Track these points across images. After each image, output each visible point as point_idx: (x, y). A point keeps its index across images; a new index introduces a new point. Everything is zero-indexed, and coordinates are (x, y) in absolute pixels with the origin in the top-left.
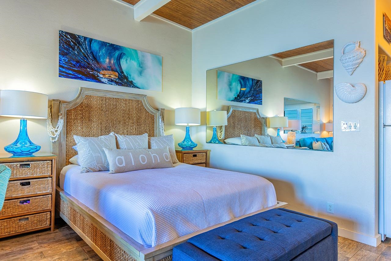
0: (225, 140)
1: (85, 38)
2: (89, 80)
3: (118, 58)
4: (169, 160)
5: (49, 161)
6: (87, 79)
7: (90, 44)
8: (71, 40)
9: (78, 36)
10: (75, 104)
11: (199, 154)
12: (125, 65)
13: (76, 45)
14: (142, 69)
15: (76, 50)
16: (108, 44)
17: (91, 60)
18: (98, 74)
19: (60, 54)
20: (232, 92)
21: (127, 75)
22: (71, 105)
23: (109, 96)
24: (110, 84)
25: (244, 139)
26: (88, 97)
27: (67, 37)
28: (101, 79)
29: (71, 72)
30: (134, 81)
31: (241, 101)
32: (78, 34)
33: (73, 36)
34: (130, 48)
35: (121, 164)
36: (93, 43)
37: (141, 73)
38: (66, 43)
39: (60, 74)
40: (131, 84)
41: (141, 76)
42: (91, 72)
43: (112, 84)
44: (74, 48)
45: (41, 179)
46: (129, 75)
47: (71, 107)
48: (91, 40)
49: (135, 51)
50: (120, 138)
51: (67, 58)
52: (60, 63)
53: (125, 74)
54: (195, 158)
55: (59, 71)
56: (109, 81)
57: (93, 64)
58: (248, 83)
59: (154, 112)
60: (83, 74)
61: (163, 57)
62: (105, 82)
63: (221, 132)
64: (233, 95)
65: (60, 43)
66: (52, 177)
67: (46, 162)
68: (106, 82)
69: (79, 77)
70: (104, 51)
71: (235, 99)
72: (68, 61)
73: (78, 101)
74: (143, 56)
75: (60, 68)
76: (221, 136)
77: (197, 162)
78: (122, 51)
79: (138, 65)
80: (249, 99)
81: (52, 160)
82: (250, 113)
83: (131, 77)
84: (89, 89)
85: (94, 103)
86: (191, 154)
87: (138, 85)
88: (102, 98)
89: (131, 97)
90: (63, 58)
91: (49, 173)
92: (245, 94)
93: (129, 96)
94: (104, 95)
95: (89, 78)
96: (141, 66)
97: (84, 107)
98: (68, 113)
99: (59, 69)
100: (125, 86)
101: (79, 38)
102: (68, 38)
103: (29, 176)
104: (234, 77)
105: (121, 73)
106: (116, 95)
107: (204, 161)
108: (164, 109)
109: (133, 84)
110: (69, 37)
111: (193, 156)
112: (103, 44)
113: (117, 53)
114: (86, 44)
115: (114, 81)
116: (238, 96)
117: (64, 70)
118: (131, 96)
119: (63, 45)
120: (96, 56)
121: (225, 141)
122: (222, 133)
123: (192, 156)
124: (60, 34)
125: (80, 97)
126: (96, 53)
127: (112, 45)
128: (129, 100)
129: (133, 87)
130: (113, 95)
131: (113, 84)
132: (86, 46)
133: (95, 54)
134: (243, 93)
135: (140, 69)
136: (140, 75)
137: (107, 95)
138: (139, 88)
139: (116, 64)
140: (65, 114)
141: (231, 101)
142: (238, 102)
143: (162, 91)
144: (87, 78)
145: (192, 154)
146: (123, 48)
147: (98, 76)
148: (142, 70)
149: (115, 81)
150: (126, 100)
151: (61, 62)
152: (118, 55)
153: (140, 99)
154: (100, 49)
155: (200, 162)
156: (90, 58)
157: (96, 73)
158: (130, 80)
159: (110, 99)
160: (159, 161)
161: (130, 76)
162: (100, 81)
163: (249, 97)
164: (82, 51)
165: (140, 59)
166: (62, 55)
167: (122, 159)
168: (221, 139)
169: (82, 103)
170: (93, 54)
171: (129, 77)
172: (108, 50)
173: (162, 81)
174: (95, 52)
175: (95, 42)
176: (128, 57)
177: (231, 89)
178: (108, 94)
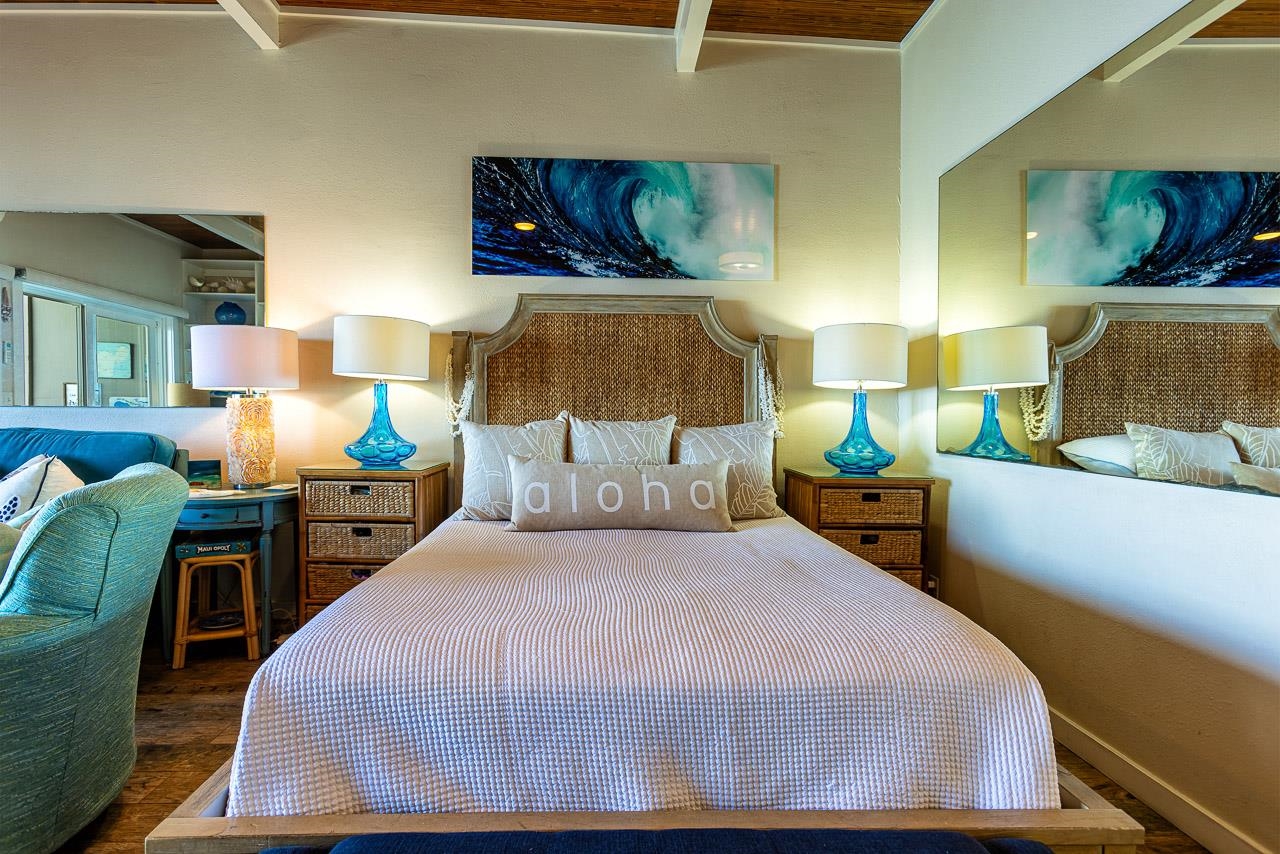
0: (1062, 443)
1: (535, 162)
2: (545, 271)
3: (627, 198)
4: (711, 504)
5: (407, 484)
6: (541, 271)
7: (548, 173)
8: (500, 175)
9: (518, 160)
10: (508, 340)
11: (888, 491)
12: (645, 214)
13: (512, 185)
14: (701, 217)
15: (512, 199)
16: (596, 165)
17: (551, 216)
18: (570, 252)
19: (474, 215)
20: (1108, 248)
21: (652, 243)
22: (497, 342)
23: (598, 309)
24: (601, 276)
25: (1144, 444)
26: (541, 318)
27: (489, 169)
28: (578, 265)
29: (500, 259)
30: (675, 259)
31: (1173, 281)
32: (516, 156)
33: (504, 163)
34: (662, 159)
35: (538, 504)
36: (555, 170)
37: (697, 230)
38: (488, 185)
39: (474, 267)
40: (664, 268)
41: (699, 241)
42: (551, 249)
43: (607, 276)
44: (508, 193)
45: (391, 525)
46: (659, 244)
47: (497, 350)
48: (549, 164)
49: (680, 164)
50: (579, 428)
51: (490, 223)
52: (474, 238)
53: (648, 240)
54: (874, 505)
55: (473, 260)
56: (598, 267)
57: (555, 227)
58: (1212, 198)
59: (741, 347)
60: (529, 258)
61: (777, 168)
62: (587, 272)
63: (1041, 411)
64: (1115, 258)
65: (473, 189)
66: (414, 523)
67: (401, 484)
68: (589, 273)
69: (521, 268)
70: (584, 186)
71: (1126, 276)
72: (494, 230)
73: (513, 330)
74: (706, 177)
75: (476, 252)
76: (1039, 428)
77: (878, 521)
78: (636, 174)
79: (690, 207)
80: (1216, 267)
81: (414, 481)
82: (1228, 329)
83: (668, 246)
84: (540, 297)
85: (556, 332)
86: (851, 491)
87: (690, 269)
88: (575, 319)
89: (663, 307)
90: (483, 225)
91: (408, 514)
92: (1193, 247)
93: (656, 304)
94: (583, 308)
95: (543, 268)
96: (700, 208)
97: (528, 346)
98: (491, 364)
99: (474, 255)
100: (645, 276)
101: (520, 164)
102: (495, 172)
103: (368, 513)
104: (1125, 183)
105: (633, 239)
106: (615, 305)
107: (918, 520)
108: (775, 338)
109: (673, 268)
110: (496, 168)
111: (864, 500)
112: (581, 166)
113: (622, 185)
114: (536, 178)
115: (613, 266)
116: (1147, 260)
117: (483, 255)
118: (661, 304)
119: (482, 194)
120: (563, 203)
121: (1061, 448)
122: (1042, 415)
123: (859, 497)
124: (474, 166)
125: (519, 320)
126: (564, 196)
127: (607, 165)
128: (657, 316)
129: (671, 276)
130: (607, 306)
131: (611, 274)
132: (536, 181)
133: (559, 199)
134: (1182, 242)
135: (695, 218)
136: (694, 236)
137: (588, 308)
138: (692, 278)
139: (620, 214)
140: (483, 365)
141: (1106, 285)
142: (1145, 285)
143: (777, 278)
144: (539, 268)
145: (856, 491)
146: (641, 167)
147: (569, 258)
148: (703, 220)
149: (616, 265)
150: (646, 318)
151: (477, 236)
152: (627, 188)
153: (694, 310)
154: (574, 182)
155: (894, 521)
156: (547, 213)
157: (563, 251)
158: (662, 256)
159: (597, 318)
160: (668, 507)
161: (663, 243)
162: (573, 272)
163: (1219, 260)
164: (528, 197)
165: (695, 189)
166: (480, 217)
167: (542, 491)
168: (1036, 439)
169: (524, 336)
170: (554, 200)
171: (659, 247)
172: (596, 179)
173: (776, 247)
174: (561, 193)
175: (559, 166)
176: (656, 190)
177: (1101, 238)
178: (590, 305)
